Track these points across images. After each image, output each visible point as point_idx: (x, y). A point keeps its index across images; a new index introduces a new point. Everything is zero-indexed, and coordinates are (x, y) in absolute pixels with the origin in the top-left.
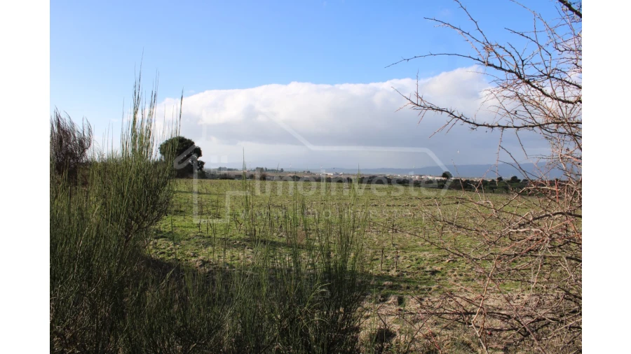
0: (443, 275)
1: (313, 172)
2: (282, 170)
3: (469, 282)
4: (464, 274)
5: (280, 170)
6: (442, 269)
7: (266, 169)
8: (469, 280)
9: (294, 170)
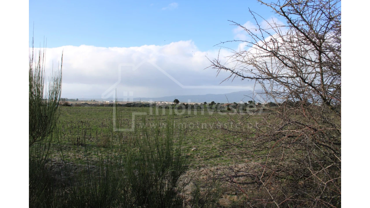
0: (192, 158)
1: (97, 101)
2: (77, 100)
3: (207, 161)
4: (203, 156)
5: (76, 99)
6: (191, 154)
7: (67, 99)
8: (207, 159)
9: (85, 100)
